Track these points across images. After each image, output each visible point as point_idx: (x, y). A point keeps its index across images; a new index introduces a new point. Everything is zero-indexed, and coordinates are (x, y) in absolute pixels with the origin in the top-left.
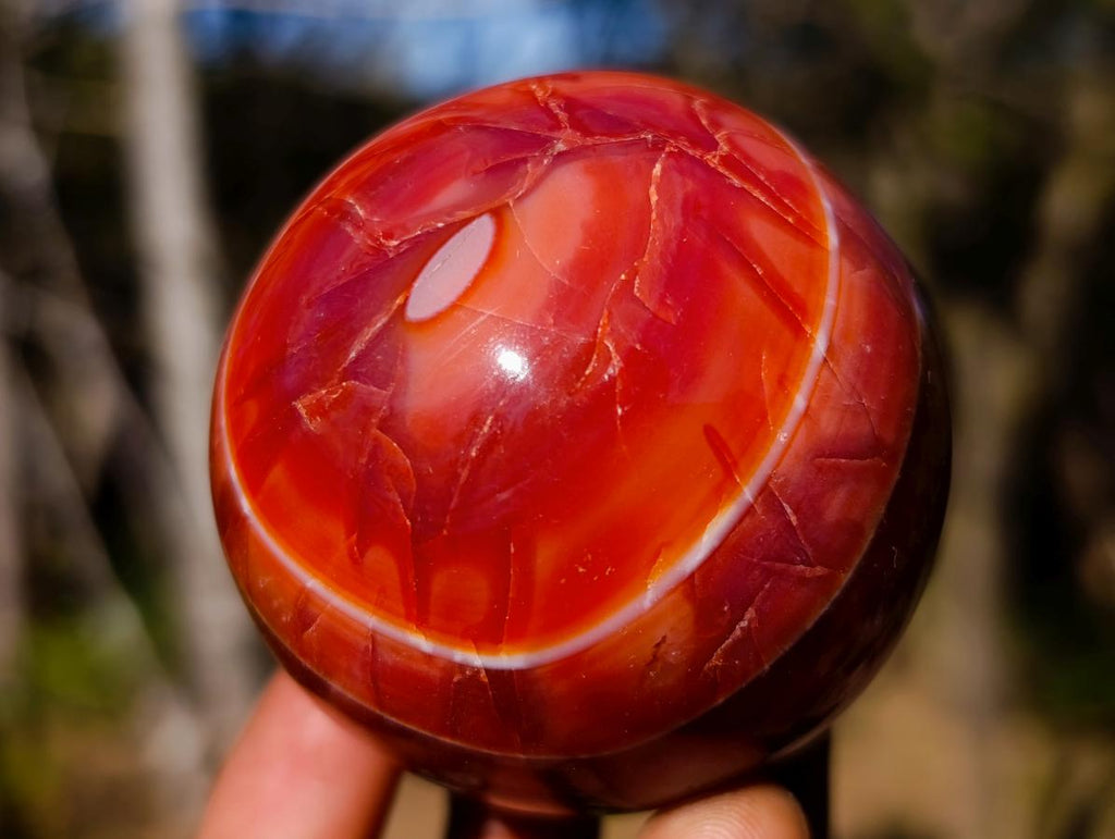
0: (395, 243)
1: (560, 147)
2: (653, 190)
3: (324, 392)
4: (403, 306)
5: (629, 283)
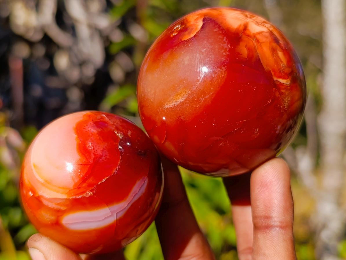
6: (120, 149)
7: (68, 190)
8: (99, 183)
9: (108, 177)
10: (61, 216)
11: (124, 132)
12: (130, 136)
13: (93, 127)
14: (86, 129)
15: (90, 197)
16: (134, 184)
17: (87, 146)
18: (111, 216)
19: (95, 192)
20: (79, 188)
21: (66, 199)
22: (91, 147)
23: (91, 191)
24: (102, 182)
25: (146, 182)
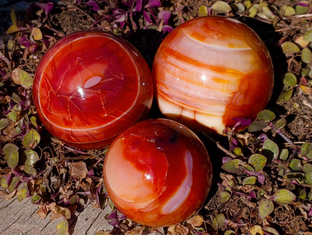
0: (99, 92)
1: (71, 97)
2: (61, 83)
3: (118, 77)
4: (101, 80)
5: (71, 68)
6: (159, 149)
7: (152, 196)
8: (165, 178)
9: (167, 171)
10: (160, 210)
11: (153, 136)
12: (158, 135)
13: (134, 148)
14: (131, 153)
15: (166, 189)
16: (184, 161)
17: (141, 163)
18: (186, 189)
19: (167, 185)
20: (156, 190)
21: (155, 201)
22: (144, 163)
23: (164, 186)
24: (166, 176)
25: (190, 154)
